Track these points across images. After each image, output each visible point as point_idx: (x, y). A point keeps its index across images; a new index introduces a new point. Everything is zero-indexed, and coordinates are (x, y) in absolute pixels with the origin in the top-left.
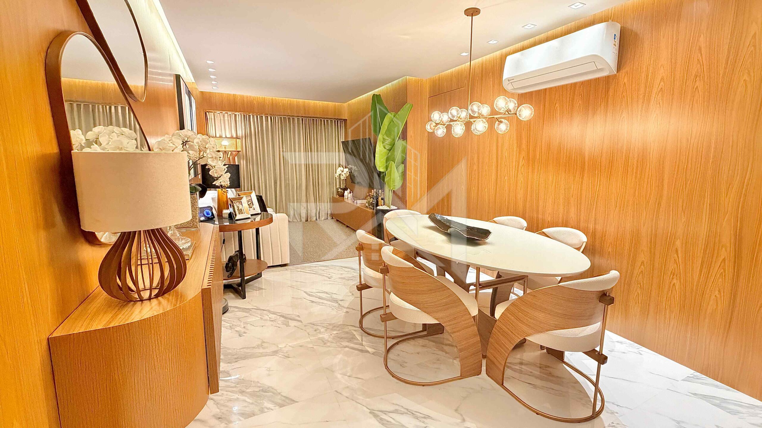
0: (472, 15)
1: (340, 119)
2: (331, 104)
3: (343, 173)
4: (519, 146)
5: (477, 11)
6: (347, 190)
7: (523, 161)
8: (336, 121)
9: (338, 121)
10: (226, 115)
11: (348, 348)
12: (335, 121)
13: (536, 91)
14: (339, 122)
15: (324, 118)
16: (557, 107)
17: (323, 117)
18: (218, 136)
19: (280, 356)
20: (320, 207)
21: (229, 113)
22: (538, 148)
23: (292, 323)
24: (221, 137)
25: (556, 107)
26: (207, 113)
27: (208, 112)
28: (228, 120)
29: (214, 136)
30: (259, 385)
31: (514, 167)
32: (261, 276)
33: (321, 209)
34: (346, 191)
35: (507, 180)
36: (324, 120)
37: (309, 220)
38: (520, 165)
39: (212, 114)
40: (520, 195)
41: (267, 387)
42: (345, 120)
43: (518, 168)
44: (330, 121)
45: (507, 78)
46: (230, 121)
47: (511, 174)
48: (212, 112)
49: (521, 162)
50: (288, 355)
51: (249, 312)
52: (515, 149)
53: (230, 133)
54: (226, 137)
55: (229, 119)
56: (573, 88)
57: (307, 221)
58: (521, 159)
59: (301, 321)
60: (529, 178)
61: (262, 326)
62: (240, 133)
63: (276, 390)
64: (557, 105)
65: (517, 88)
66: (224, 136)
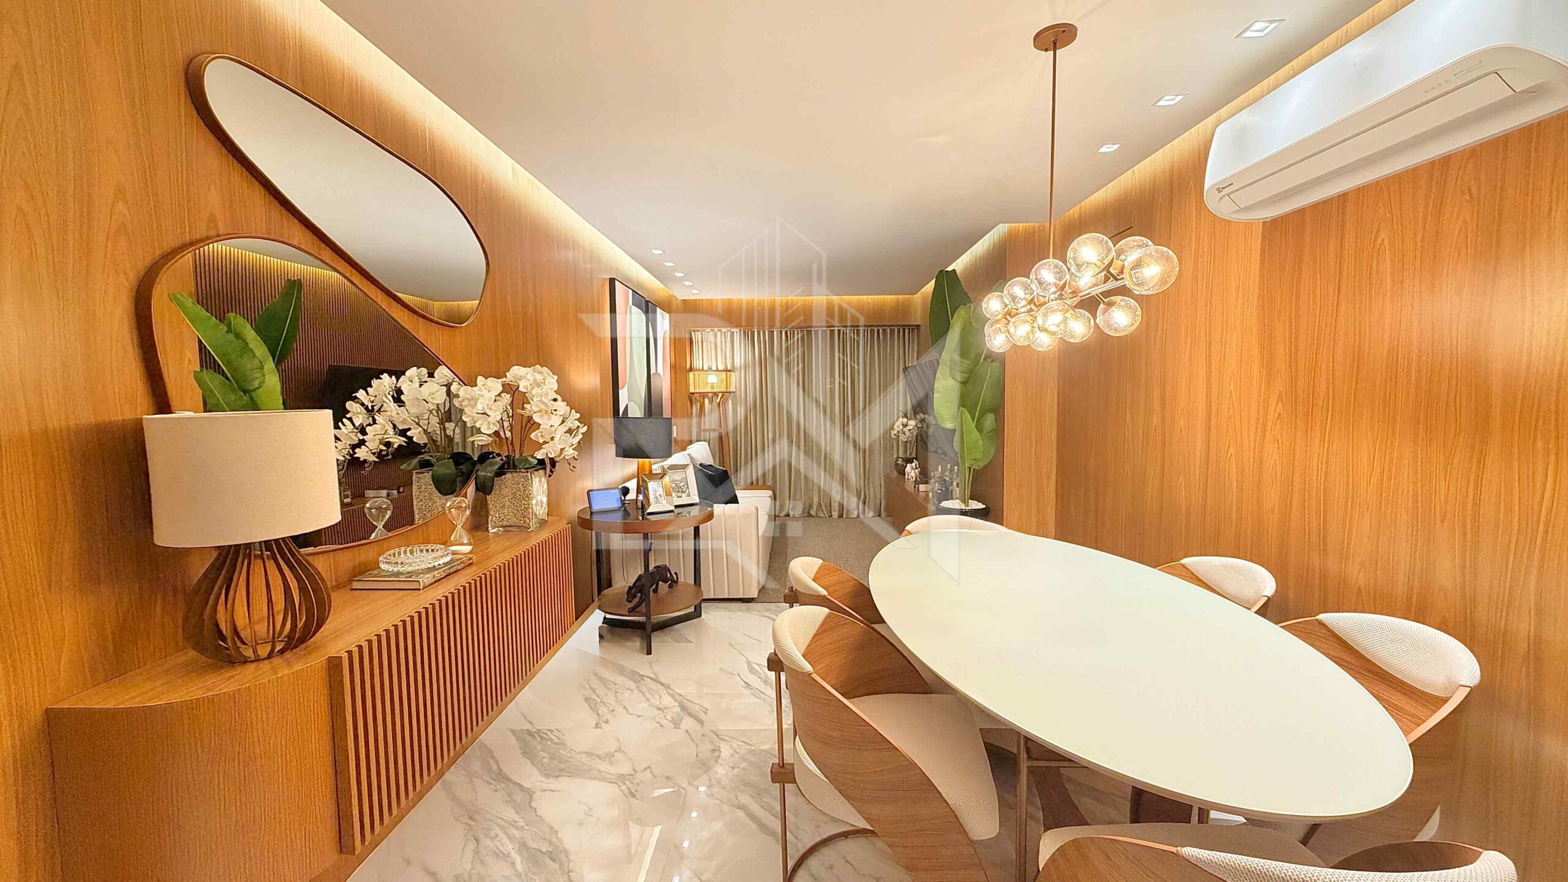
0: (1055, 44)
1: (910, 326)
2: (889, 298)
3: (906, 430)
4: (1268, 364)
5: (1064, 31)
6: (911, 463)
7: (1280, 404)
8: (901, 330)
9: (904, 330)
10: (719, 334)
11: (744, 811)
12: (899, 330)
13: (1315, 206)
14: (907, 331)
15: (878, 326)
16: (1383, 240)
17: (876, 324)
18: (706, 368)
19: (624, 787)
20: (867, 493)
21: (723, 330)
22: (1324, 367)
23: (688, 723)
24: (710, 369)
25: (1380, 240)
26: (693, 333)
27: (694, 331)
28: (721, 341)
29: (701, 368)
30: (554, 840)
31: (1253, 422)
32: (701, 616)
33: (867, 496)
34: (908, 465)
35: (1233, 455)
36: (878, 330)
37: (844, 516)
38: (1270, 417)
39: (700, 333)
40: (1272, 496)
41: (562, 848)
42: (918, 326)
43: (1265, 424)
44: (889, 330)
45: (1215, 185)
46: (723, 343)
47: (1246, 440)
48: (699, 331)
49: (1272, 408)
50: (636, 791)
51: (640, 682)
52: (1256, 373)
53: (724, 361)
54: (717, 370)
55: (723, 340)
56: (1437, 173)
57: (841, 516)
58: (1273, 399)
59: (701, 722)
60: (1297, 455)
61: (639, 716)
62: (738, 362)
63: (569, 861)
64: (1382, 235)
65: (1246, 209)
66: (714, 368)
